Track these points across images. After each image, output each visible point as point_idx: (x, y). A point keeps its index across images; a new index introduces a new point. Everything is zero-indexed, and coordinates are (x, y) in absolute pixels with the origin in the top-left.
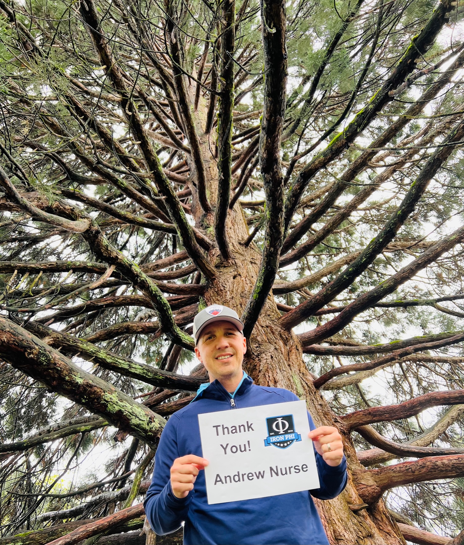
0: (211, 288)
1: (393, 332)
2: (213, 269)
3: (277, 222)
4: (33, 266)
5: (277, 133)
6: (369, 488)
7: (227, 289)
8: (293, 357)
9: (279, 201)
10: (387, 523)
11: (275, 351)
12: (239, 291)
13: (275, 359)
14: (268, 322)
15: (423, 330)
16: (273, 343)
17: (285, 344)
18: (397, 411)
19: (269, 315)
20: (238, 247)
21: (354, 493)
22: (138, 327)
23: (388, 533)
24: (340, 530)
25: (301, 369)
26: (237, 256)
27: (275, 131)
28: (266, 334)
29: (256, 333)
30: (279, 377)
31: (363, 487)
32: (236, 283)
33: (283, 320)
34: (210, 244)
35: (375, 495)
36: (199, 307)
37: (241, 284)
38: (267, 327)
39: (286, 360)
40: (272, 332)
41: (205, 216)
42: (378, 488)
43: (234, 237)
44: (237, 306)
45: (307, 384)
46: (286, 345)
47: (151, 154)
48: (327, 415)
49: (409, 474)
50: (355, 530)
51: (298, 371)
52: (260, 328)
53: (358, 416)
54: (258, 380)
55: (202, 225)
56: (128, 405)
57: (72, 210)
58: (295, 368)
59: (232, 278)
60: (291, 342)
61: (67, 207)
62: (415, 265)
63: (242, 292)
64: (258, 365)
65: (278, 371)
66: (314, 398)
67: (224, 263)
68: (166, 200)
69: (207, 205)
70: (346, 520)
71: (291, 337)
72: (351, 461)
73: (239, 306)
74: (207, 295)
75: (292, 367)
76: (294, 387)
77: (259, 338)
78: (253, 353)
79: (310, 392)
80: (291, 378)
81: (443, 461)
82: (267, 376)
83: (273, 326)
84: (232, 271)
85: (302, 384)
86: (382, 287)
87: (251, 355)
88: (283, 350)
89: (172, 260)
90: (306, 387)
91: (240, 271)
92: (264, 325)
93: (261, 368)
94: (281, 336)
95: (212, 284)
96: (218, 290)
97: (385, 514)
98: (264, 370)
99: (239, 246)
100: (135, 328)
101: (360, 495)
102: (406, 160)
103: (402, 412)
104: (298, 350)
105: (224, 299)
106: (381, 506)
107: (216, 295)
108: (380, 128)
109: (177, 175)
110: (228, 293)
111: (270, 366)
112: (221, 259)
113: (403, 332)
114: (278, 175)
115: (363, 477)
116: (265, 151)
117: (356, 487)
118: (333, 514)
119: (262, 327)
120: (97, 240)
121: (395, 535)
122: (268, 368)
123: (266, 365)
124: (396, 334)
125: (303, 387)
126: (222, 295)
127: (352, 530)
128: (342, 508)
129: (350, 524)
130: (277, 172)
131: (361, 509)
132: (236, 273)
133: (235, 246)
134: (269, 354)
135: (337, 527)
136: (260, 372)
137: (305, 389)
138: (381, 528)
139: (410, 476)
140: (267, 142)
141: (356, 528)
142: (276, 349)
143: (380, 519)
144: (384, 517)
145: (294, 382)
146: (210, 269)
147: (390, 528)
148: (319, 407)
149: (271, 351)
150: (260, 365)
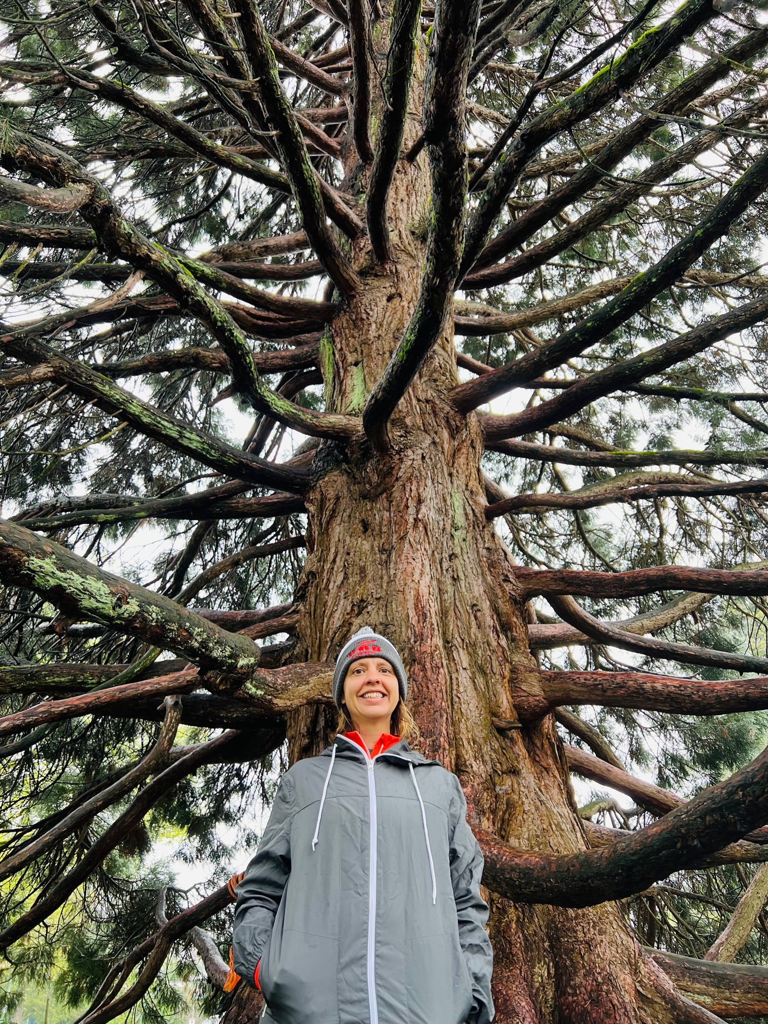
0: (345, 312)
1: (660, 423)
2: (354, 277)
3: (448, 235)
4: (26, 231)
5: (456, 68)
6: (531, 699)
7: (372, 320)
8: (462, 460)
9: (455, 198)
10: (549, 752)
11: (432, 448)
12: (392, 325)
13: (428, 461)
14: (430, 394)
15: (711, 429)
16: (432, 433)
17: (452, 436)
18: (607, 584)
19: (435, 381)
20: (407, 238)
21: (505, 701)
22: (214, 359)
23: (545, 768)
24: (466, 757)
25: (470, 484)
26: (404, 257)
27: (454, 64)
28: (423, 414)
29: (405, 410)
30: (428, 493)
31: (522, 694)
32: (390, 309)
33: (457, 394)
34: (357, 226)
35: (538, 710)
36: (322, 341)
37: (399, 313)
38: (427, 401)
39: (448, 464)
40: (434, 412)
41: (361, 168)
42: (545, 701)
43: (404, 219)
44: (384, 353)
45: (473, 510)
46: (454, 438)
47: (259, 43)
48: (494, 568)
49: (598, 693)
50: (492, 760)
51: (464, 487)
52: (414, 402)
53: (544, 580)
54: (392, 493)
55: (353, 186)
56: (76, 577)
57: (56, 164)
58: (460, 481)
59: (385, 299)
60: (464, 433)
61: (46, 157)
62: (709, 330)
63: (398, 330)
64: (397, 468)
65: (429, 482)
66: (479, 537)
67: (377, 268)
68: (280, 138)
69: (369, 149)
70: (481, 741)
71: (466, 424)
72: (516, 648)
73: (387, 355)
74: (337, 323)
75: (454, 478)
76: (451, 512)
77: (408, 421)
78: (392, 447)
79: (475, 524)
80: (448, 498)
81: (655, 685)
82: (408, 489)
83: (438, 402)
84: (388, 285)
85: (465, 509)
86: (642, 361)
87: (388, 450)
88: (446, 446)
89: (292, 242)
90: (471, 517)
91: (403, 287)
92: (422, 396)
93: (400, 474)
94: (448, 422)
95: (349, 305)
96: (357, 318)
97: (549, 739)
98: (404, 478)
99: (410, 237)
100: (209, 360)
101: (514, 706)
102: (751, 116)
103: (614, 587)
104: (474, 448)
105: (363, 337)
106: (546, 726)
107: (352, 327)
108: (728, 34)
109: (326, 76)
110: (374, 326)
111: (416, 472)
112: (372, 259)
113: (678, 427)
114: (456, 148)
115: (526, 679)
116: (432, 100)
117: (512, 691)
118: (463, 730)
119: (419, 400)
120: (108, 224)
121: (556, 773)
122: (412, 475)
123: (410, 470)
124: (664, 428)
125: (466, 514)
126: (361, 329)
127: (487, 758)
128: (479, 723)
129: (486, 749)
130: (454, 142)
131: (510, 729)
132: (393, 291)
133: (404, 236)
134: (420, 452)
135: (464, 752)
136: (397, 479)
137: (467, 519)
138: (537, 759)
139: (597, 695)
140: (436, 83)
141: (494, 756)
142: (434, 443)
143: (539, 745)
144: (546, 742)
145: (452, 505)
146: (347, 277)
147: (551, 761)
148: (484, 552)
149: (424, 446)
150: (400, 468)
